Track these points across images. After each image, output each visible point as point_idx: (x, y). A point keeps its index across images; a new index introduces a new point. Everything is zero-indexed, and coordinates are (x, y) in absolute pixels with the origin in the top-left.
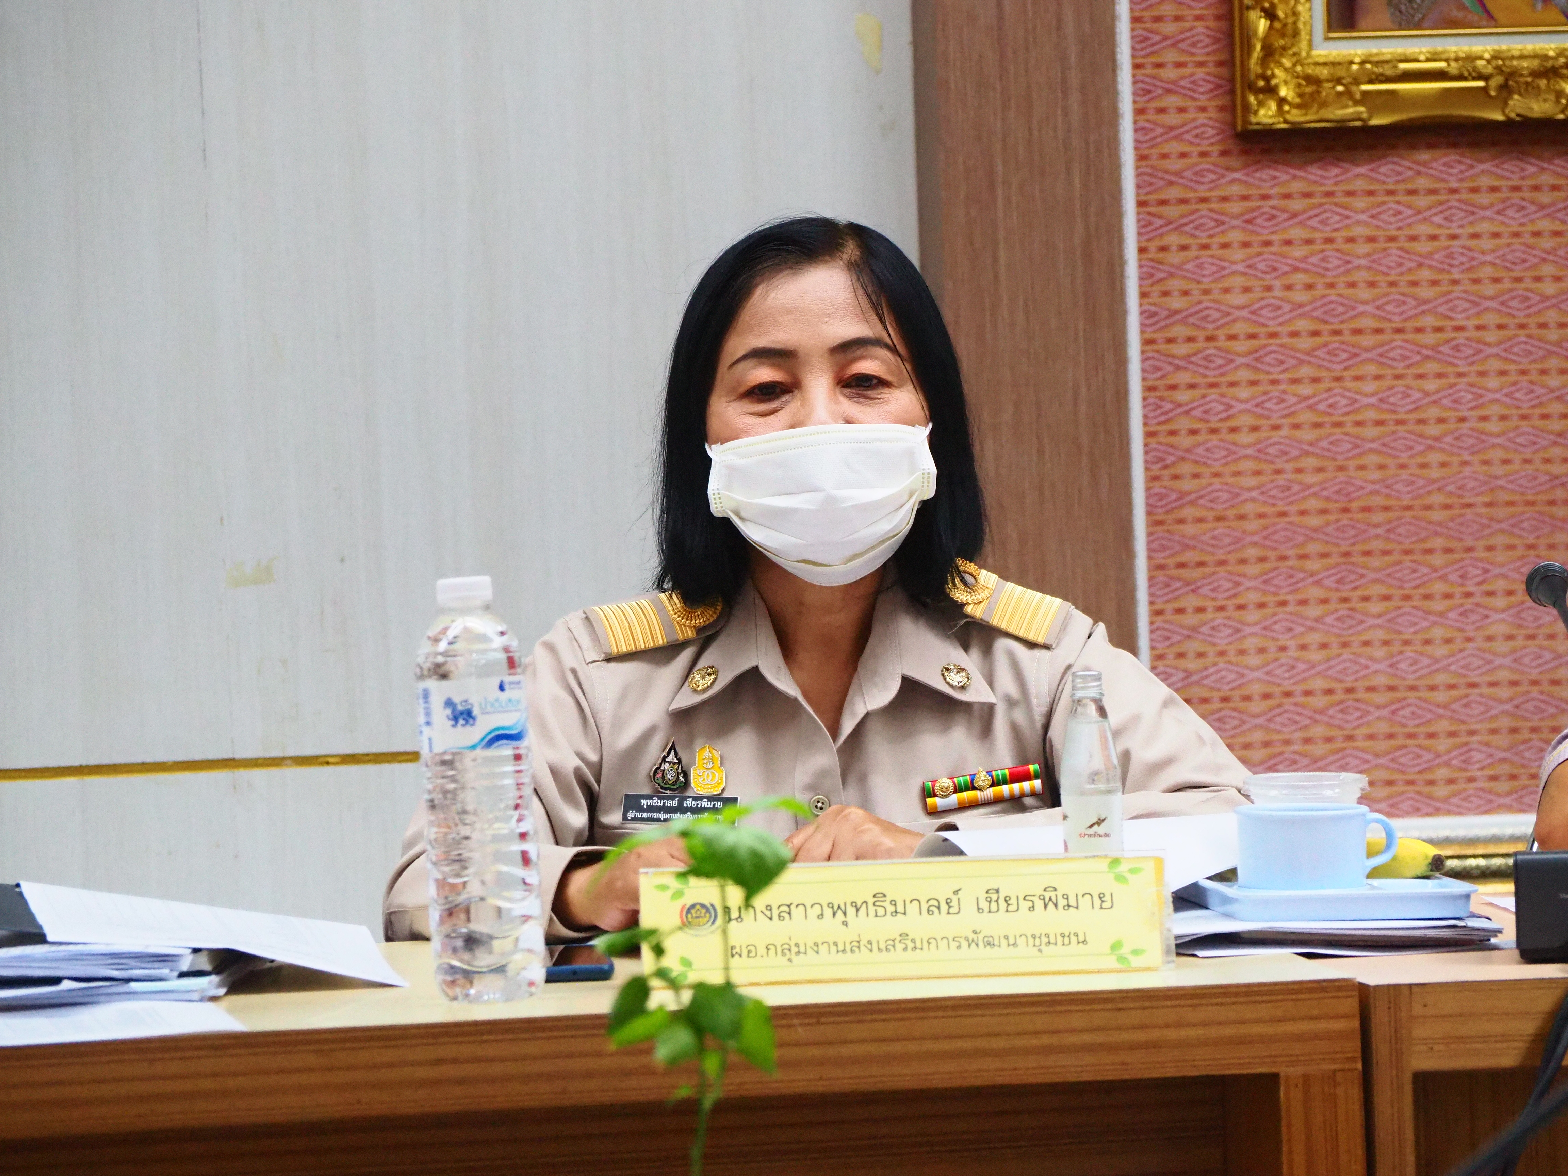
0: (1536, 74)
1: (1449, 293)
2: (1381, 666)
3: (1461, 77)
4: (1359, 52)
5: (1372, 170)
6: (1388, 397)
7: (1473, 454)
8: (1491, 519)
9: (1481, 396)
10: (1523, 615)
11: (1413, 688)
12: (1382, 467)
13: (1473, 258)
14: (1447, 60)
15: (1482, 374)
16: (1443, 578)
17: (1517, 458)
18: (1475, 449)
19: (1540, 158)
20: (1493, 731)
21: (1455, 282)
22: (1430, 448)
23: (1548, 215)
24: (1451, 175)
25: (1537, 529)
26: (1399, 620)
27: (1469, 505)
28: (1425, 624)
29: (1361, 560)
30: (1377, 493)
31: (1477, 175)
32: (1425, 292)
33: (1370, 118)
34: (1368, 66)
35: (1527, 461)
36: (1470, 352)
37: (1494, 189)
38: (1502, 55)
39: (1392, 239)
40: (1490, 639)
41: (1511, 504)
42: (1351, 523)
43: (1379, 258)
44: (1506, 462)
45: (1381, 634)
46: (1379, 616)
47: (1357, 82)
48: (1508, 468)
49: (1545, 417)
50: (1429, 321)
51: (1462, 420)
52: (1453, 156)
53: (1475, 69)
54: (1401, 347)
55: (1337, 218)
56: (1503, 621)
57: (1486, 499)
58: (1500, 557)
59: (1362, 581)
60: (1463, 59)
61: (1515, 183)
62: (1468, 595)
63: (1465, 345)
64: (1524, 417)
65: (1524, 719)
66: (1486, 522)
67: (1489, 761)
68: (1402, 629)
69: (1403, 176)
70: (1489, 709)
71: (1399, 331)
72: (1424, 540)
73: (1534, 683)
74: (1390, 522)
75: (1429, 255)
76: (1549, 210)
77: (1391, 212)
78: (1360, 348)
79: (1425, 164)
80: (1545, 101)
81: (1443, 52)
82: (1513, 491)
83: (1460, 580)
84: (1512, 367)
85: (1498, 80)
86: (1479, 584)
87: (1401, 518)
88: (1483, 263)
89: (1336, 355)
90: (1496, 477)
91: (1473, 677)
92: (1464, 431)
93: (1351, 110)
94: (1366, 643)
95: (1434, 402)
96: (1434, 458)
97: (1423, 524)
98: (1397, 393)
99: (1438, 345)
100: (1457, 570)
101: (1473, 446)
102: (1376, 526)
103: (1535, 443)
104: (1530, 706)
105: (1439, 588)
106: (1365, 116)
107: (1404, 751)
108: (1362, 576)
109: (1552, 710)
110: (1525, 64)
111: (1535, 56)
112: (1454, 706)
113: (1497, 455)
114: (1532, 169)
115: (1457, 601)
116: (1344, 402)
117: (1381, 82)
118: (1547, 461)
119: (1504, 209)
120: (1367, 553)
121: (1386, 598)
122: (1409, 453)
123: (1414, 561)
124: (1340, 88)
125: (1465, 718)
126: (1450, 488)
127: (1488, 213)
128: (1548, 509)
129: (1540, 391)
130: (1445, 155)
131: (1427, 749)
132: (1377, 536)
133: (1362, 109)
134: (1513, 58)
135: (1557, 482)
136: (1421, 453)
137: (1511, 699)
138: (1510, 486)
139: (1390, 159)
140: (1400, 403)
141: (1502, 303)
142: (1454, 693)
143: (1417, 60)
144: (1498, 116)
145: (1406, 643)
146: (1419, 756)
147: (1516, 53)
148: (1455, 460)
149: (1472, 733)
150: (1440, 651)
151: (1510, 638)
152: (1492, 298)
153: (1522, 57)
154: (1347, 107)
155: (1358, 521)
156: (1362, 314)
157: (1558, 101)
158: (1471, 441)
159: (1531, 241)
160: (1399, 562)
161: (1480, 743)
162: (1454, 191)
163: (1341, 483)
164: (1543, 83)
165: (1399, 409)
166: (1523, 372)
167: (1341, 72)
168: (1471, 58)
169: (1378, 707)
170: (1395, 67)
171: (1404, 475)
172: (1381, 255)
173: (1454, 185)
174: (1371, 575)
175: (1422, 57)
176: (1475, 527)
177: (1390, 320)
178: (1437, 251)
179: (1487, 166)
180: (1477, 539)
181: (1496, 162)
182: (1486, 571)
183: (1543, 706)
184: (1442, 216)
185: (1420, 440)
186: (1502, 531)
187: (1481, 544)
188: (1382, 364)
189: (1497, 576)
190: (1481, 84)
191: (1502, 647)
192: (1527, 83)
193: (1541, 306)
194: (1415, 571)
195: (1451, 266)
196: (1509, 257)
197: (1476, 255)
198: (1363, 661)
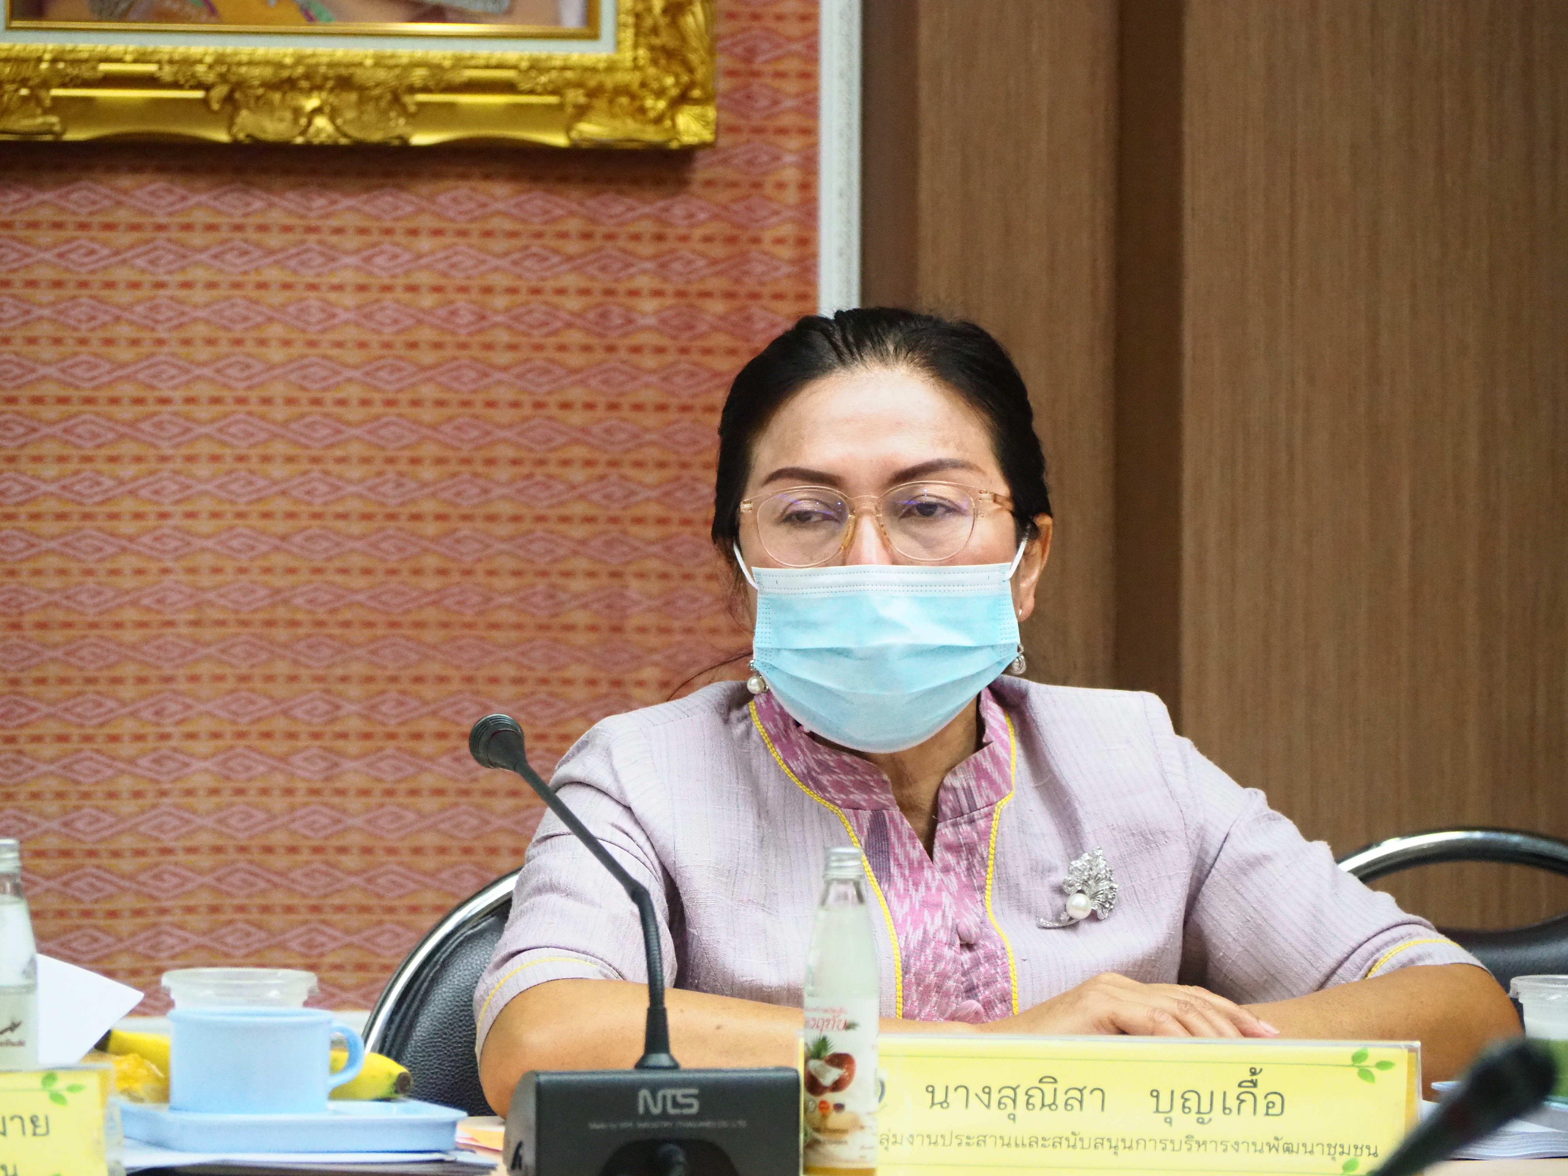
0: (271, 86)
1: (153, 355)
2: (55, 825)
3: (175, 85)
4: (50, 47)
5: (60, 197)
6: (73, 484)
7: (177, 559)
8: (197, 642)
9: (188, 487)
10: (232, 764)
11: (92, 854)
12: (62, 572)
13: (183, 314)
14: (159, 62)
15: (190, 459)
16: (133, 714)
17: (229, 566)
18: (180, 552)
19: (268, 190)
20: (189, 910)
21: (160, 342)
22: (124, 550)
23: (277, 262)
24: (158, 207)
25: (250, 655)
26: (76, 767)
27: (170, 624)
28: (109, 772)
29: (30, 689)
30: (56, 605)
31: (191, 208)
32: (124, 354)
33: (64, 132)
34: (61, 65)
35: (242, 571)
36: (176, 430)
37: (211, 228)
38: (228, 60)
39: (83, 285)
40: (189, 793)
41: (222, 623)
42: (22, 642)
43: (67, 308)
44: (217, 570)
45: (53, 784)
46: (52, 761)
47: (46, 84)
48: (218, 578)
49: (266, 515)
50: (127, 390)
51: (163, 516)
52: (159, 184)
53: (193, 76)
54: (92, 422)
55: (15, 255)
56: (206, 771)
57: (191, 616)
58: (205, 689)
59: (34, 716)
60: (177, 62)
61: (237, 220)
62: (165, 737)
63: (170, 422)
64: (240, 515)
65: (229, 894)
66: (188, 644)
67: (183, 947)
68: (81, 778)
69: (98, 206)
70: (185, 880)
71: (88, 401)
72: (110, 667)
73: (242, 849)
74: (69, 642)
75: (129, 308)
76: (280, 256)
77: (82, 251)
78: (40, 420)
79: (125, 192)
80: (281, 120)
81: (153, 53)
82: (224, 608)
83: (154, 719)
84: (227, 451)
85: (220, 91)
86: (178, 723)
87: (84, 637)
88: (195, 320)
89: (9, 429)
90: (203, 589)
91: (167, 840)
92: (166, 531)
93: (40, 120)
94: (35, 796)
95: (131, 492)
96: (128, 562)
97: (112, 646)
98: (84, 479)
99: (137, 420)
100: (152, 705)
101: (176, 549)
102: (55, 646)
103: (252, 548)
104: (236, 879)
105: (129, 726)
106: (57, 128)
107: (77, 933)
108: (32, 710)
109: (262, 884)
110: (256, 72)
111: (267, 63)
112: (143, 878)
113: (206, 560)
114: (258, 204)
115: (151, 743)
116: (17, 488)
117: (76, 86)
118: (267, 571)
119: (223, 253)
120: (41, 681)
121: (62, 738)
122: (97, 556)
123: (99, 693)
124: (24, 92)
125: (155, 893)
126: (146, 601)
127: (203, 257)
128: (266, 631)
129: (261, 483)
130: (151, 182)
131: (106, 931)
132: (53, 660)
133: (53, 119)
134: (240, 64)
135: (278, 598)
136: (113, 556)
137: (213, 870)
138: (222, 602)
139: (83, 183)
140: (88, 492)
141: (218, 371)
142: (143, 860)
143: (120, 60)
144: (222, 136)
145: (86, 795)
146: (95, 940)
147: (245, 58)
148: (154, 566)
149: (163, 911)
150: (127, 807)
151: (214, 792)
152: (205, 364)
153: (251, 63)
154: (33, 116)
155: (30, 640)
156: (44, 378)
157: (296, 120)
158: (174, 544)
159: (254, 294)
160: (79, 694)
161: (173, 924)
162: (160, 228)
163: (10, 591)
164: (277, 97)
165: (86, 501)
166: (241, 459)
167: (27, 71)
168: (188, 62)
169: (48, 878)
170: (94, 68)
171: (90, 582)
172: (69, 304)
173: (162, 220)
174: (44, 709)
175: (128, 58)
176: (176, 652)
177: (77, 388)
178: (138, 302)
179: (203, 198)
180: (177, 667)
181: (215, 192)
182: (188, 707)
183: (252, 879)
184: (146, 258)
185: (111, 539)
186: (209, 657)
187: (181, 673)
188: (66, 442)
189: (201, 714)
190: (199, 94)
191: (204, 803)
192: (258, 98)
193: (265, 376)
194: (99, 705)
195: (157, 322)
196: (228, 313)
197: (187, 309)
198: (30, 818)
